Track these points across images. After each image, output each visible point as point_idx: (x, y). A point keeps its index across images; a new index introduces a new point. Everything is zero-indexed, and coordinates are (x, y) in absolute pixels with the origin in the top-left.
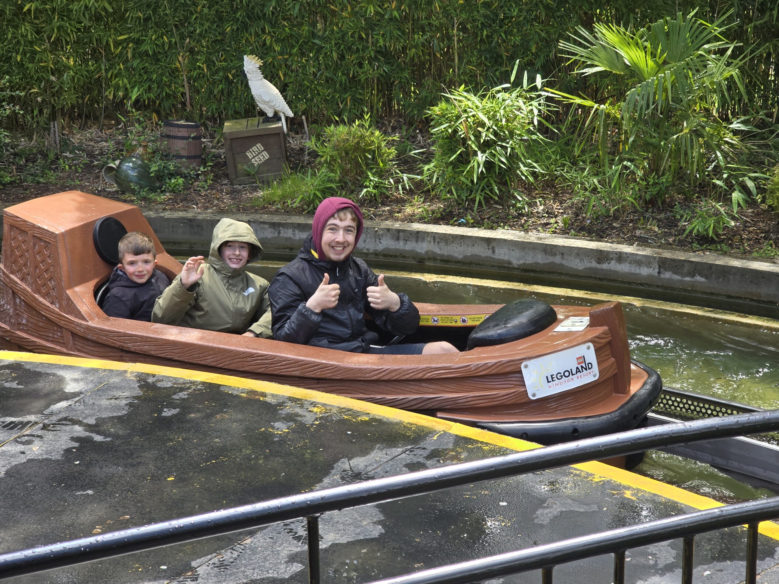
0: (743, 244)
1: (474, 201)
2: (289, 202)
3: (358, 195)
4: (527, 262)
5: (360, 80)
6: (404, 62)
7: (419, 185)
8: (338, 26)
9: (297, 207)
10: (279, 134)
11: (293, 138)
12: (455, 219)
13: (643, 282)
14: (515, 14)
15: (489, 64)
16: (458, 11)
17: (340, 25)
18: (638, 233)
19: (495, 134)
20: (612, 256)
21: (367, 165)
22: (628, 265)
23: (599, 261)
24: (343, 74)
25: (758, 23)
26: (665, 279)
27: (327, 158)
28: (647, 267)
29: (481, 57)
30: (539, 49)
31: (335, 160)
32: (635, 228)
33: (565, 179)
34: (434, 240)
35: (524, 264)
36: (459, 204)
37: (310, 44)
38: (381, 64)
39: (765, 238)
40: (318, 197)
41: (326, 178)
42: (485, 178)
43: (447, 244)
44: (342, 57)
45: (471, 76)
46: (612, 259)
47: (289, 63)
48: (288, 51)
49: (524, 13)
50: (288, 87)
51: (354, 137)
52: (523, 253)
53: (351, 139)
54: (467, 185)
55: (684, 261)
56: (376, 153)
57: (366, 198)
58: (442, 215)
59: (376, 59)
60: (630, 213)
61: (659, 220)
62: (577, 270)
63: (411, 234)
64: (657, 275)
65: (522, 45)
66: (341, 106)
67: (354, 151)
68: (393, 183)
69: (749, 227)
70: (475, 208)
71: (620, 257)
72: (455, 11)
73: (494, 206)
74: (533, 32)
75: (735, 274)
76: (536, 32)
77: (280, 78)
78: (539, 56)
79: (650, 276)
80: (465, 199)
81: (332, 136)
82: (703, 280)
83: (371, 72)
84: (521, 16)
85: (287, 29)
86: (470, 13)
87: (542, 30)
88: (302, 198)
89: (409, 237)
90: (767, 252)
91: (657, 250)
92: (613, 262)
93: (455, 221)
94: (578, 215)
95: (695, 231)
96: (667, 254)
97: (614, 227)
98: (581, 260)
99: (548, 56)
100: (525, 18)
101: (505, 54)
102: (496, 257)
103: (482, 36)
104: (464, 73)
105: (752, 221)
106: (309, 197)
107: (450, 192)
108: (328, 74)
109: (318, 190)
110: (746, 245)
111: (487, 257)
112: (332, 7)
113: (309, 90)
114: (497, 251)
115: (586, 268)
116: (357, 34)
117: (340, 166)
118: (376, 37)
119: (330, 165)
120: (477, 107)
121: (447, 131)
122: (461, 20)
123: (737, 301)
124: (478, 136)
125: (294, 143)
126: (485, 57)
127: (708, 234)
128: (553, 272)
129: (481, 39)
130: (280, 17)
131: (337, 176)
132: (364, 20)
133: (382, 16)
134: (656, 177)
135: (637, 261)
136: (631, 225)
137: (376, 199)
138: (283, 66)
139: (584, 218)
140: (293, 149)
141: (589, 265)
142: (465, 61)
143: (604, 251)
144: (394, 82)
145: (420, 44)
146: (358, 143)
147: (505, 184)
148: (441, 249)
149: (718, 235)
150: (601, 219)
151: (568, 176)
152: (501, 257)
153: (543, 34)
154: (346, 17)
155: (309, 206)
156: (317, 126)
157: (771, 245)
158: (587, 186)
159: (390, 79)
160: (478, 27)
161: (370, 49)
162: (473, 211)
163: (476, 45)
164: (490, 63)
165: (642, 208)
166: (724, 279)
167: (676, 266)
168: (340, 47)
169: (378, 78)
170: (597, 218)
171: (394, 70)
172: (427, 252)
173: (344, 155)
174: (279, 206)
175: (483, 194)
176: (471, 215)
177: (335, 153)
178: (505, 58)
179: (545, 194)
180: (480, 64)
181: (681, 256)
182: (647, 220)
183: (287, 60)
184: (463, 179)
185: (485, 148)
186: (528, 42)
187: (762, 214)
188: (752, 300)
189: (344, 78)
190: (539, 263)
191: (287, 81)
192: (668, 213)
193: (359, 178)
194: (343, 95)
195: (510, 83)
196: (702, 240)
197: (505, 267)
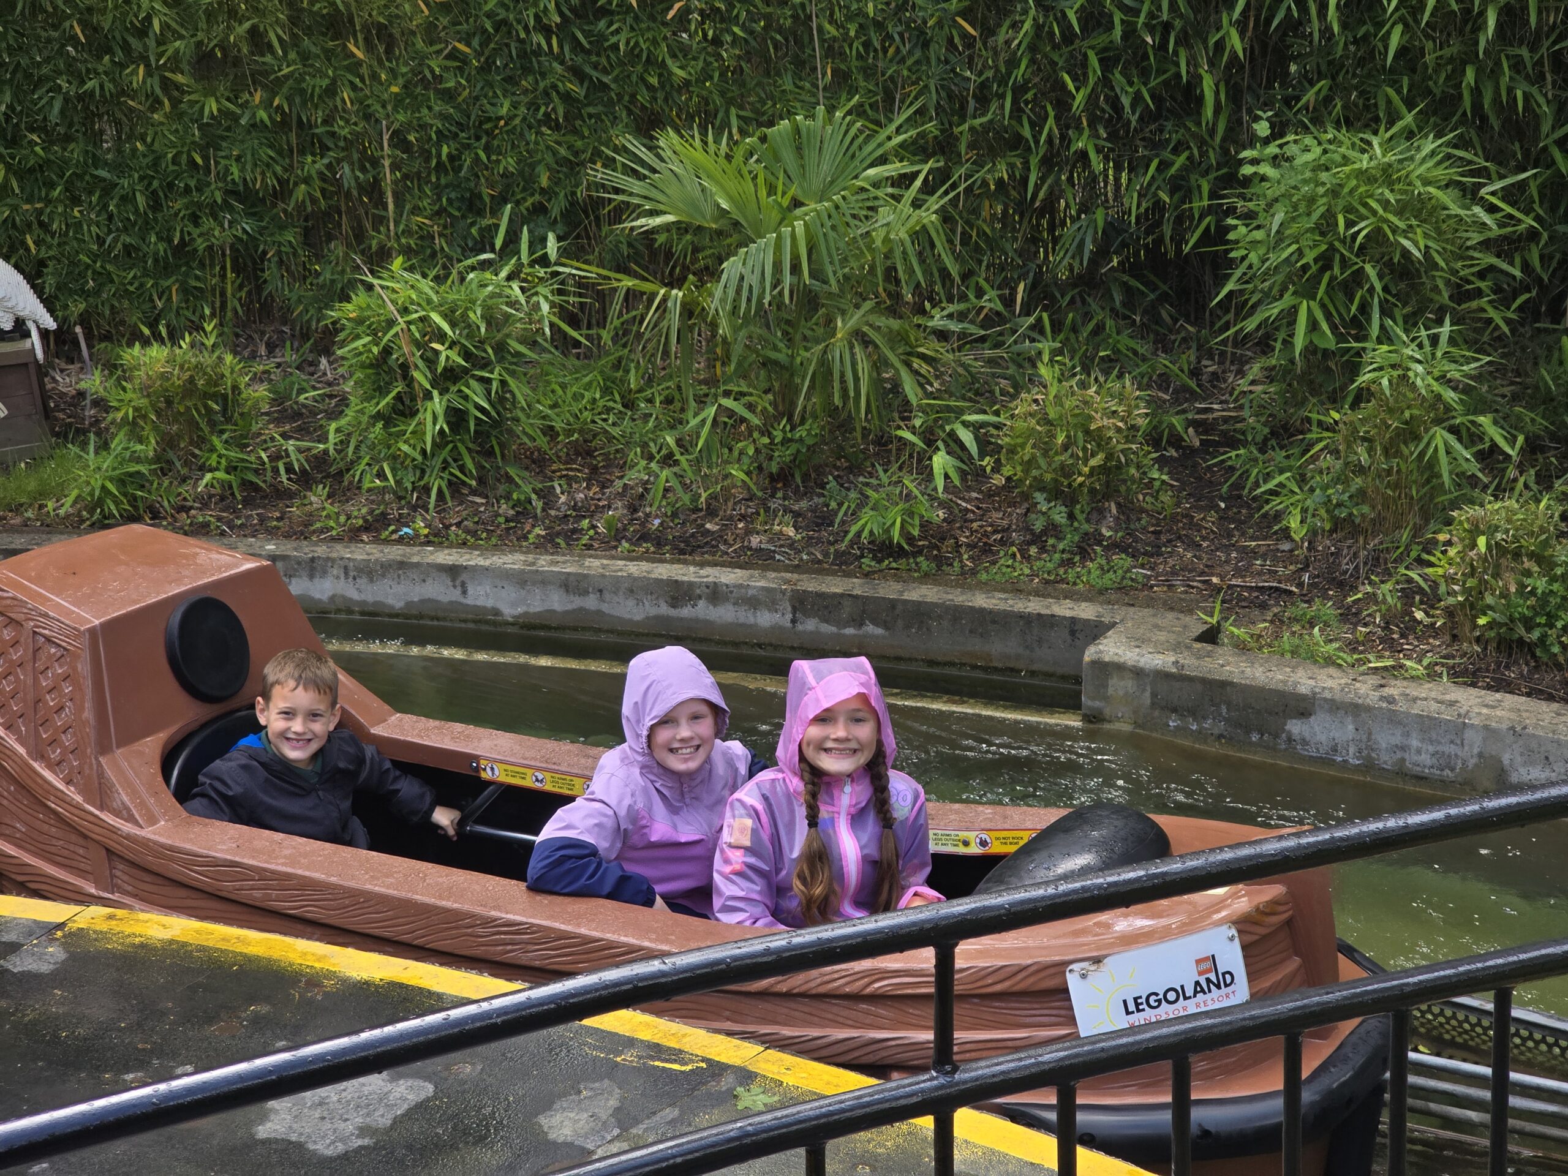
0: (960, 555)
1: (427, 490)
2: (51, 505)
3: (195, 486)
4: (532, 610)
5: (195, 250)
6: (285, 211)
7: (321, 461)
8: (143, 141)
9: (68, 516)
10: (25, 365)
11: (62, 371)
12: (392, 528)
13: (763, 640)
14: (504, 111)
15: (457, 213)
16: (389, 108)
17: (149, 139)
18: (755, 541)
19: (467, 355)
20: (698, 591)
21: (212, 424)
22: (731, 607)
23: (674, 602)
24: (160, 239)
25: (977, 122)
26: (804, 632)
27: (127, 413)
28: (769, 610)
29: (440, 199)
30: (556, 181)
31: (144, 417)
32: (748, 532)
33: (611, 438)
34: (346, 574)
35: (526, 614)
36: (400, 498)
37: (87, 178)
38: (236, 216)
39: (1002, 542)
40: (109, 493)
41: (128, 454)
42: (448, 443)
43: (371, 581)
44: (156, 205)
45: (421, 238)
46: (700, 597)
47: (45, 218)
48: (43, 194)
49: (523, 110)
50: (46, 266)
51: (182, 367)
52: (523, 593)
53: (176, 372)
54: (414, 460)
55: (842, 595)
56: (229, 401)
57: (213, 491)
58: (366, 521)
59: (227, 206)
60: (740, 502)
61: (797, 514)
62: (630, 621)
63: (299, 563)
64: (789, 625)
65: (521, 173)
66: (160, 304)
67: (183, 398)
68: (266, 459)
69: (972, 521)
70: (431, 506)
71: (716, 594)
72: (384, 107)
73: (471, 498)
74: (542, 147)
75: (940, 617)
76: (548, 147)
77: (28, 249)
78: (556, 194)
79: (776, 628)
80: (410, 487)
81: (137, 367)
82: (879, 631)
83: (216, 233)
84: (516, 116)
85: (37, 149)
86: (413, 112)
87: (559, 143)
88: (78, 497)
89: (296, 570)
90: (1004, 570)
91: (788, 575)
92: (701, 603)
93: (393, 532)
94: (635, 511)
95: (866, 533)
96: (810, 584)
97: (708, 531)
98: (639, 601)
99: (574, 193)
100: (524, 119)
101: (486, 192)
102: (469, 601)
103: (439, 155)
104: (408, 232)
105: (978, 508)
106: (92, 494)
107: (381, 475)
108: (128, 240)
109: (111, 480)
110: (966, 556)
111: (451, 602)
112: (131, 103)
113: (89, 273)
114: (470, 591)
115: (647, 618)
116: (185, 156)
117: (155, 428)
118: (223, 162)
119: (133, 428)
120: (429, 301)
121: (370, 351)
122: (396, 126)
123: (947, 671)
124: (431, 360)
125: (64, 381)
126: (448, 199)
127: (891, 539)
128: (584, 629)
129: (438, 163)
130: (23, 126)
131: (149, 449)
132: (199, 129)
133: (236, 118)
134: (788, 428)
135: (750, 599)
136: (741, 525)
137: (233, 494)
138: (35, 226)
139: (648, 515)
140: (62, 395)
141: (653, 611)
142: (408, 207)
143: (683, 582)
144: (265, 253)
145: (315, 176)
146: (191, 380)
147: (490, 453)
148: (359, 590)
149: (910, 539)
150: (682, 517)
151: (615, 431)
152: (479, 603)
153: (563, 151)
154: (162, 124)
155: (92, 512)
156: (110, 345)
157: (1014, 556)
158: (654, 449)
159: (256, 247)
160: (430, 138)
161: (213, 187)
162: (427, 511)
163: (429, 174)
164: (459, 209)
165: (764, 490)
166: (919, 628)
167: (826, 607)
168: (150, 184)
169: (232, 246)
170: (675, 515)
171: (266, 228)
172: (332, 598)
173: (163, 405)
174: (30, 514)
175: (445, 475)
176: (424, 519)
177: (143, 402)
178: (487, 200)
179: (571, 470)
180: (438, 213)
181: (835, 585)
182: (773, 514)
183: (40, 212)
184: (405, 448)
185: (449, 384)
186: (533, 166)
187: (998, 495)
188: (974, 667)
189: (161, 247)
190: (554, 611)
191: (43, 254)
192: (816, 499)
193: (197, 452)
194: (161, 282)
195: (493, 251)
196: (880, 551)
197: (487, 622)
